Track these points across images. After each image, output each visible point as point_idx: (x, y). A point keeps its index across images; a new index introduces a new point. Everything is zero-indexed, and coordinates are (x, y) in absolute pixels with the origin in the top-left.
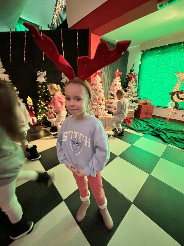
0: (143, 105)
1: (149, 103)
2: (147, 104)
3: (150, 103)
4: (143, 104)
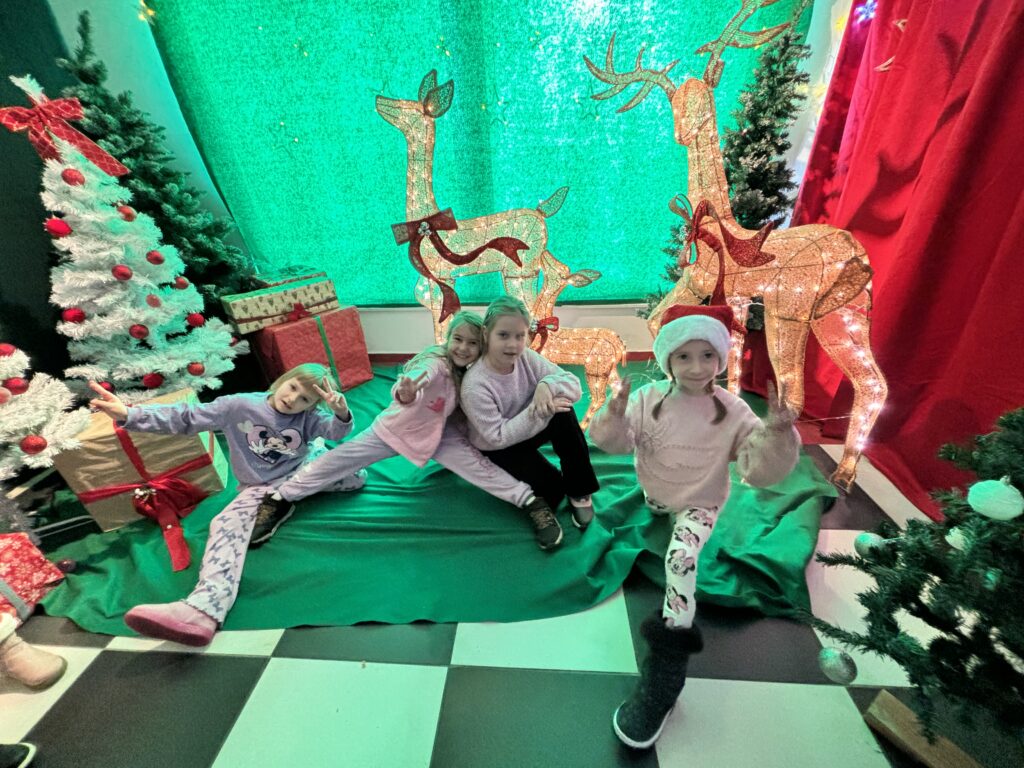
0: (283, 323)
1: (318, 304)
2: (309, 315)
3: (324, 303)
4: (277, 319)
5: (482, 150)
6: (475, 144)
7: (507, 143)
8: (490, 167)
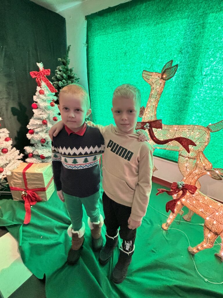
5: (187, 95)
6: (184, 92)
7: (201, 93)
8: (189, 103)
